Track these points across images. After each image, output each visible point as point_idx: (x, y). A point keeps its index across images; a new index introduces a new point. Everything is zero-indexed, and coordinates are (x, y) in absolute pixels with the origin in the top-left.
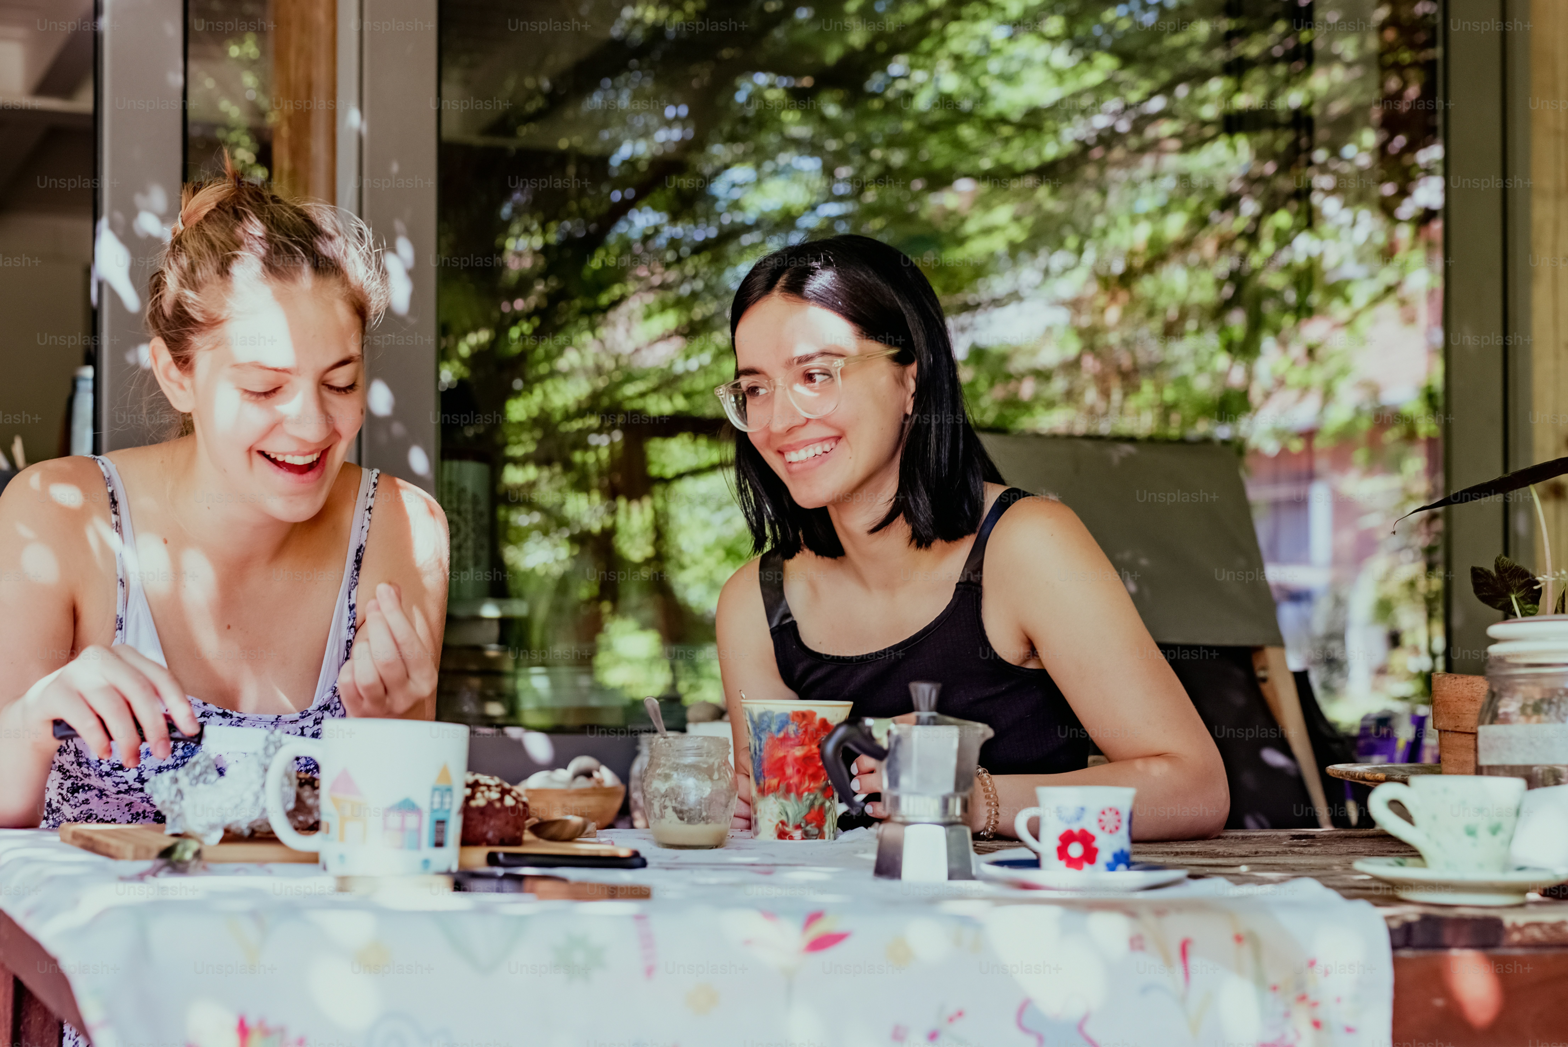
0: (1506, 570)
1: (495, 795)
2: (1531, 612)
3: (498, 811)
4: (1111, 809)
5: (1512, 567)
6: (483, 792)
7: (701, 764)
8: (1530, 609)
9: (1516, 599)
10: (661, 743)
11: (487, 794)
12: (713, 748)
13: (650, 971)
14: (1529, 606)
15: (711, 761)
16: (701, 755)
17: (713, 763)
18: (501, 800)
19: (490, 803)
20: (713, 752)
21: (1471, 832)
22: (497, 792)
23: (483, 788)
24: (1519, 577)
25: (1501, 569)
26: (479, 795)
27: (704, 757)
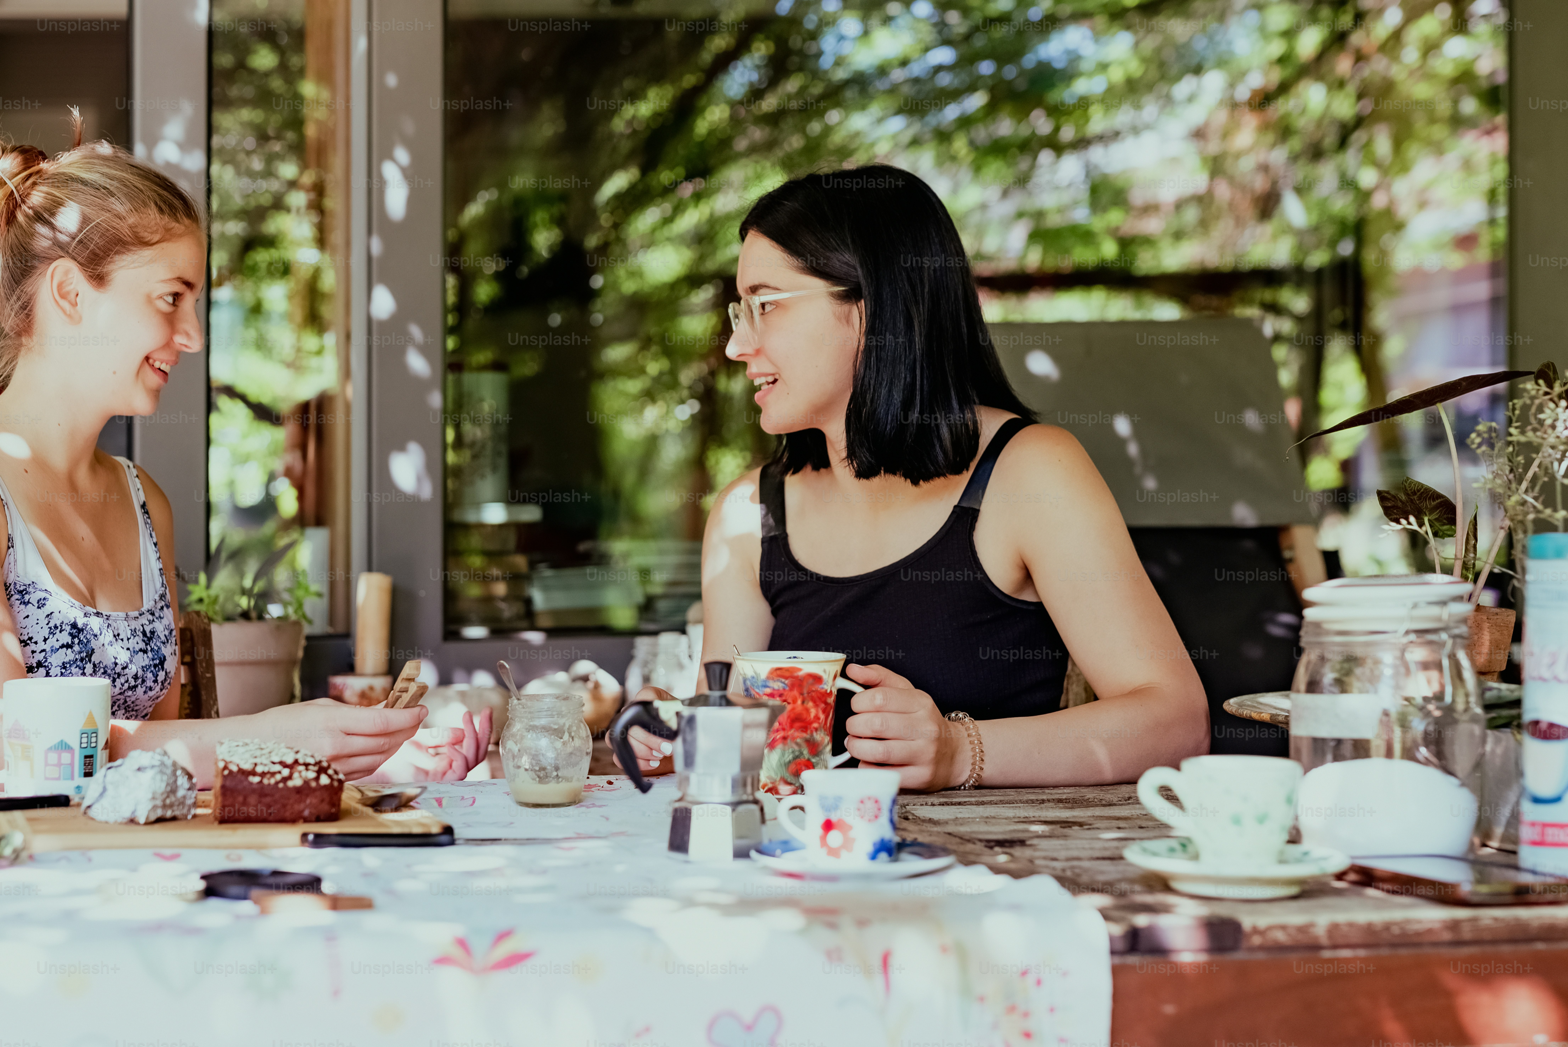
0: (1414, 493)
1: (311, 775)
2: (1449, 533)
3: (314, 790)
4: (869, 798)
5: (1421, 489)
6: (300, 772)
7: (552, 725)
8: (1447, 530)
9: (1429, 520)
10: (516, 705)
11: (304, 773)
12: (564, 709)
13: (336, 993)
14: (1445, 527)
15: (562, 721)
16: (552, 716)
17: (564, 724)
18: (317, 779)
19: (306, 782)
20: (563, 713)
21: (1237, 821)
22: (314, 771)
23: (302, 768)
24: (1430, 498)
25: (1410, 492)
26: (296, 775)
27: (555, 718)
